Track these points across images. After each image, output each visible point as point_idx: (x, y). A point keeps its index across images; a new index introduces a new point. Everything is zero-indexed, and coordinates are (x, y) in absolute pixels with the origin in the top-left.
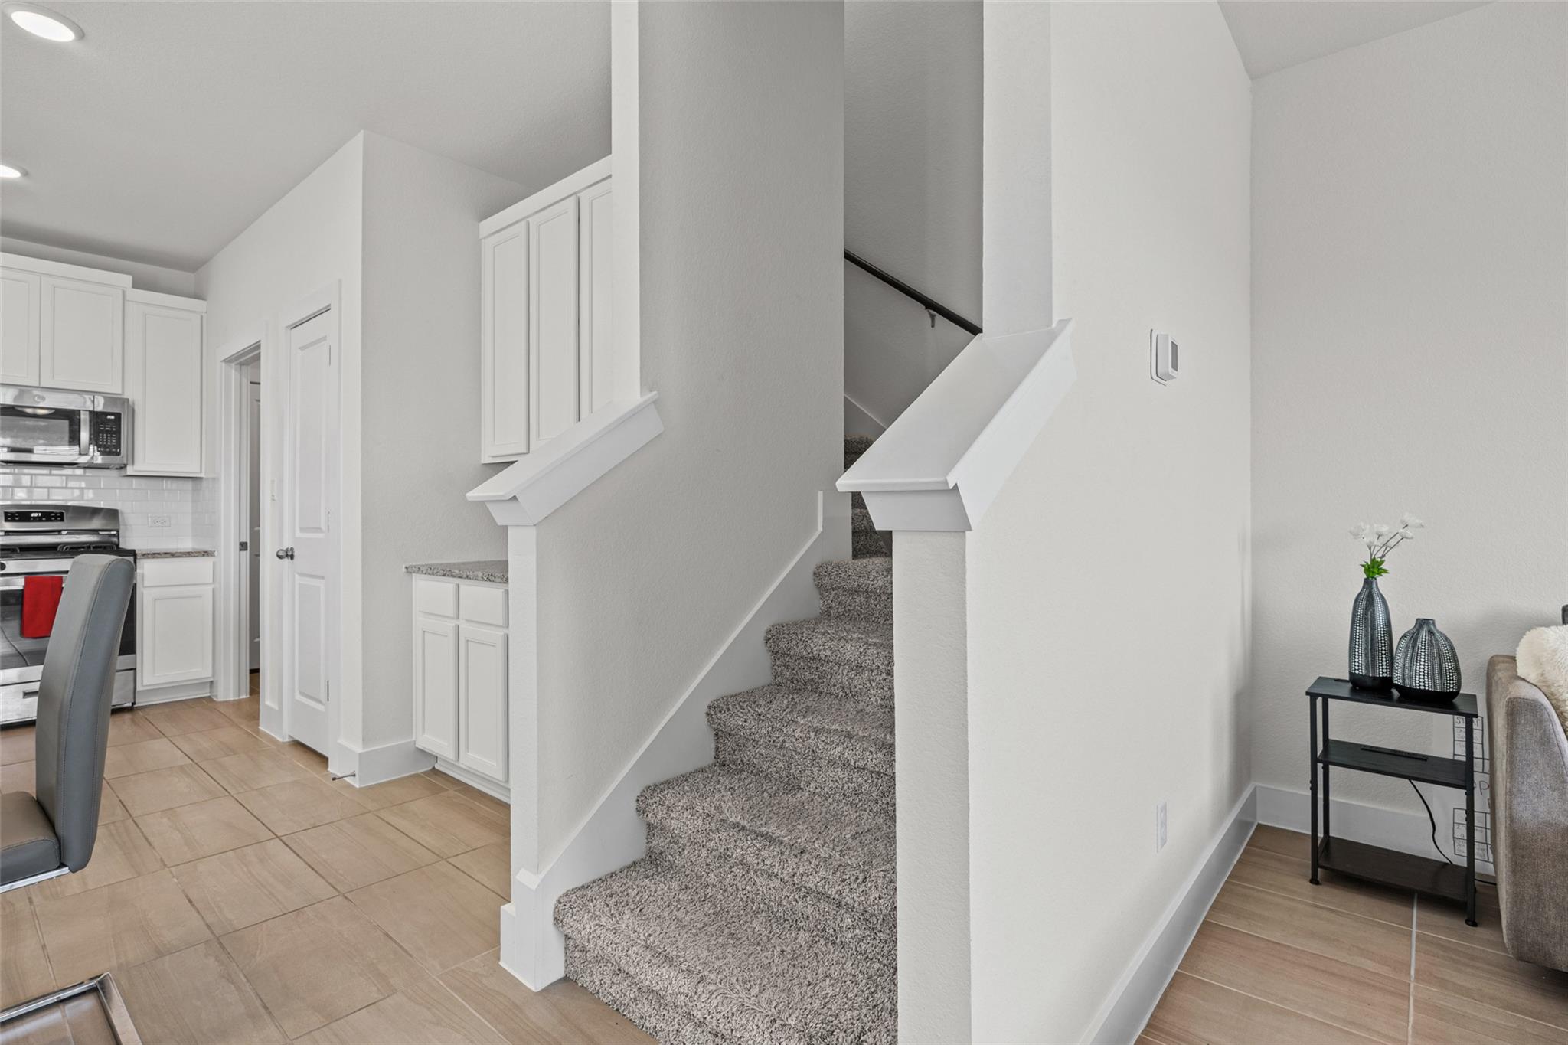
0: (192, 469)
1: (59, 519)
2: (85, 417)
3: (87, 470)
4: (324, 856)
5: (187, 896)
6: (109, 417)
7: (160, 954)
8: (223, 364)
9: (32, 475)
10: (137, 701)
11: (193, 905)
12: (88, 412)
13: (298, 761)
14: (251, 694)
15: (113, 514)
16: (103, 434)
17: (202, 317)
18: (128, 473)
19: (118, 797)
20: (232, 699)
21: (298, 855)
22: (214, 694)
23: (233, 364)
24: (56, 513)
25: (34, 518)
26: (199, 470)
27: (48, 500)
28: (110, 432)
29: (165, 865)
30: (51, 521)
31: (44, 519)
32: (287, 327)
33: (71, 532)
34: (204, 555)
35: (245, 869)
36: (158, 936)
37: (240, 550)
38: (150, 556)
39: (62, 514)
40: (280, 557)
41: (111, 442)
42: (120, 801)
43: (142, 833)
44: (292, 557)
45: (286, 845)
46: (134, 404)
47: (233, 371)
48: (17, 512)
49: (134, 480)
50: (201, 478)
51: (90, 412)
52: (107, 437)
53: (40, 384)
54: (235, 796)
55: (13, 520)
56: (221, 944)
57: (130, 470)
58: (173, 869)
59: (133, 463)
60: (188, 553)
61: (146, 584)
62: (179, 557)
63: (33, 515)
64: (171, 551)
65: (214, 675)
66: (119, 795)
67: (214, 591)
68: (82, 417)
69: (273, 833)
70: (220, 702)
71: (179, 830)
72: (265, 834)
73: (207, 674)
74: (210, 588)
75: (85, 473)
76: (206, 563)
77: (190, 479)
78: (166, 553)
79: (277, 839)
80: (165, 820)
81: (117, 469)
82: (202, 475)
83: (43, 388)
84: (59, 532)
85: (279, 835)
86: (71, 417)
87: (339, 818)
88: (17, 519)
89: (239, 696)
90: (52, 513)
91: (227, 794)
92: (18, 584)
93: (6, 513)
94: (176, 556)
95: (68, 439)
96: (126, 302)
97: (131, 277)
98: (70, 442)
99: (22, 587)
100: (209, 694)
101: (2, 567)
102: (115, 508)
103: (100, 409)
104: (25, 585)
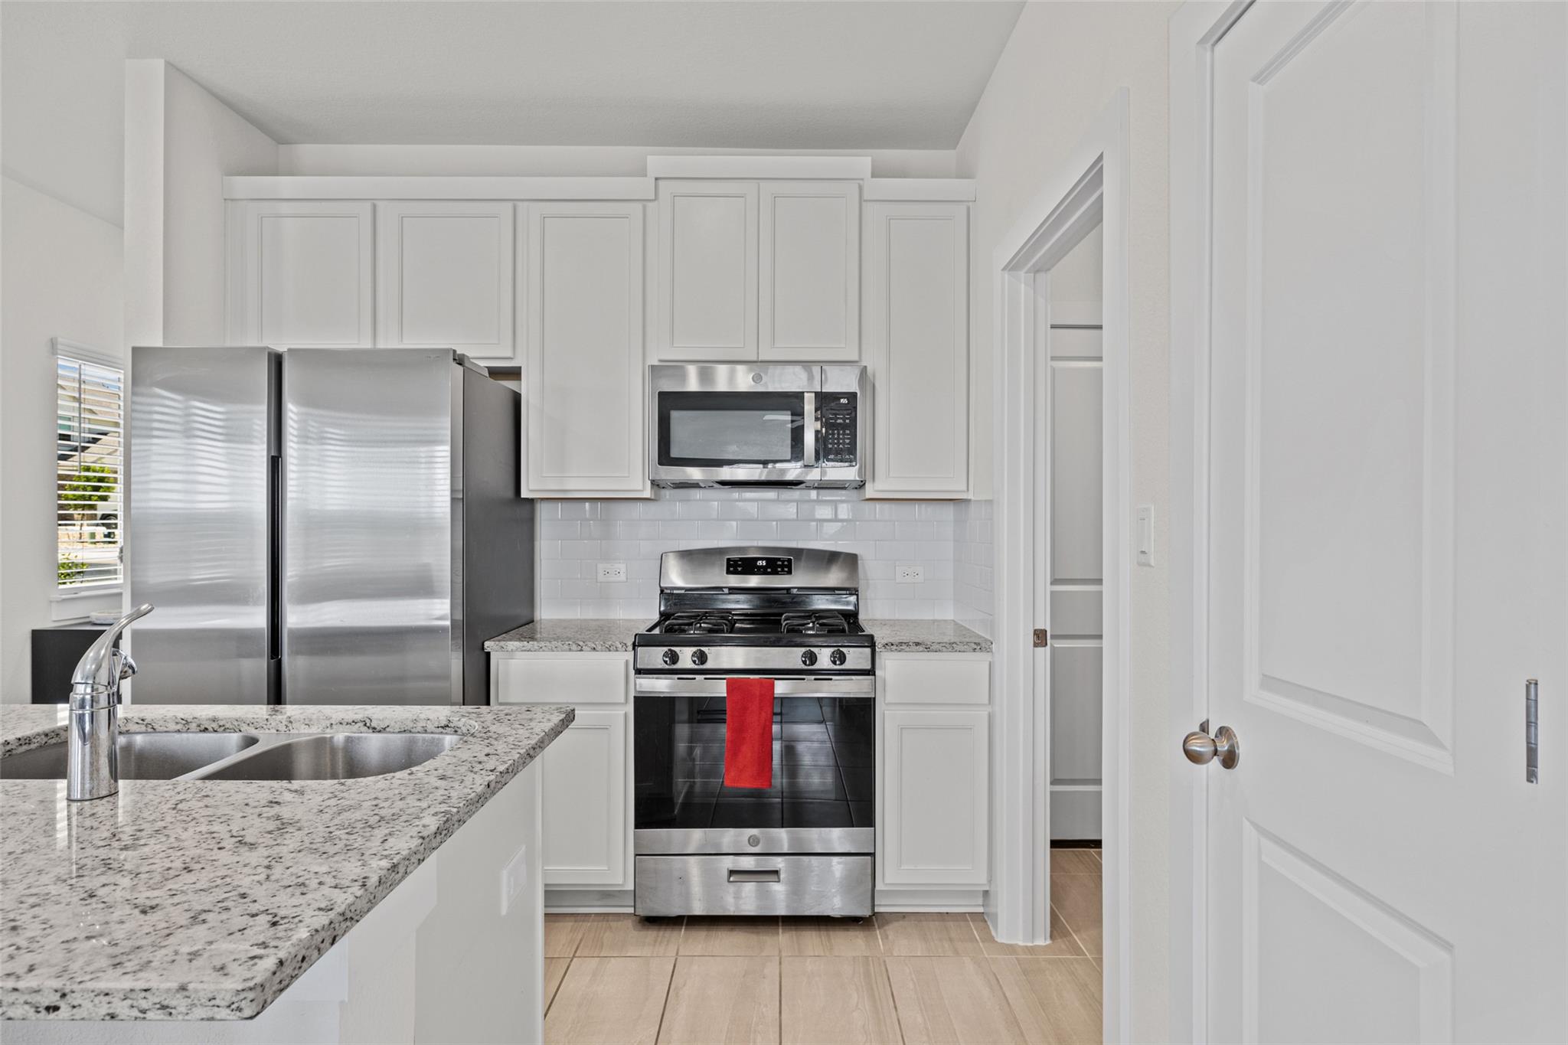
0: (954, 487)
1: (786, 569)
2: (810, 405)
3: (821, 491)
6: (842, 401)
8: (1007, 275)
10: (877, 905)
12: (813, 395)
14: (1052, 937)
15: (851, 561)
16: (833, 430)
17: (969, 210)
18: (867, 497)
20: (1021, 943)
22: (991, 910)
23: (1022, 274)
24: (783, 561)
25: (759, 567)
26: (965, 487)
28: (844, 427)
30: (777, 572)
31: (769, 570)
32: (1203, 41)
34: (973, 648)
37: (1036, 645)
38: (894, 647)
39: (790, 561)
40: (1194, 757)
41: (845, 444)
44: (1230, 760)
46: (874, 376)
47: (1023, 287)
48: (741, 559)
49: (878, 506)
50: (967, 501)
51: (816, 393)
52: (839, 434)
53: (758, 358)
57: (870, 491)
59: (874, 478)
61: (889, 698)
62: (936, 651)
63: (760, 563)
65: (990, 881)
67: (990, 716)
68: (807, 403)
70: (1004, 946)
73: (981, 879)
74: (984, 714)
75: (818, 495)
76: (977, 663)
77: (951, 502)
78: (917, 643)
81: (856, 488)
82: (970, 496)
83: (761, 362)
86: (791, 402)
88: (740, 569)
89: (1033, 937)
90: (779, 559)
92: (719, 688)
93: (729, 560)
94: (933, 651)
95: (789, 442)
96: (864, 204)
97: (870, 158)
98: (792, 447)
99: (725, 695)
100: (981, 910)
101: (702, 658)
102: (854, 552)
103: (830, 388)
104: (728, 693)
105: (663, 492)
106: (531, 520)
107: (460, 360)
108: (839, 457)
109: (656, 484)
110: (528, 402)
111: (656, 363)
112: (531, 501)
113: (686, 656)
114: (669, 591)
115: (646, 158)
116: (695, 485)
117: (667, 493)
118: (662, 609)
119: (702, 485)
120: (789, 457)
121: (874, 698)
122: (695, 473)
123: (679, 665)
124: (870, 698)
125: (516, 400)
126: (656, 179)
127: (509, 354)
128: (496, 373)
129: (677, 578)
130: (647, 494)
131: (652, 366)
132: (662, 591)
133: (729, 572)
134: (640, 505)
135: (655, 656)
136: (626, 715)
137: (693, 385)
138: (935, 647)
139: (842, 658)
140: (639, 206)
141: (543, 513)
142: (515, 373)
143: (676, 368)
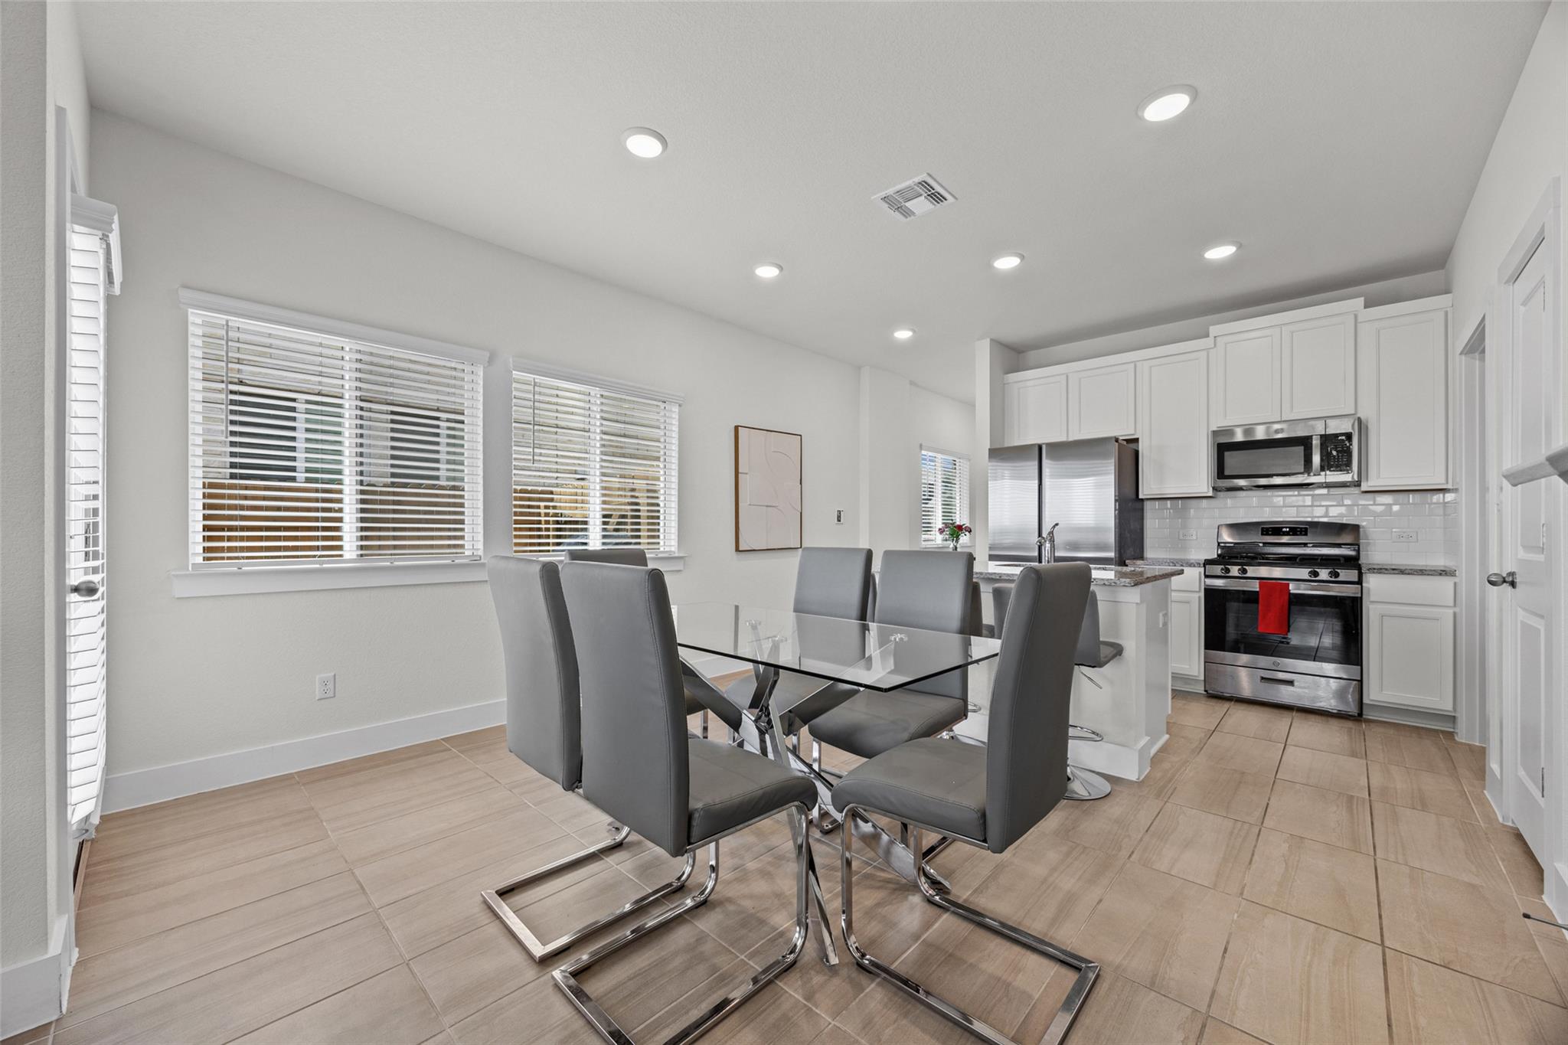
0: (1436, 481)
1: (1304, 533)
2: (1316, 442)
3: (1327, 489)
4: (1423, 1021)
5: (1228, 943)
6: (1340, 438)
7: (1152, 986)
8: (1463, 357)
9: (1283, 496)
10: (1364, 713)
11: (1223, 957)
13: (1503, 860)
15: (1355, 529)
17: (1446, 313)
18: (1364, 490)
19: (1269, 800)
20: (1477, 744)
21: (1387, 989)
22: (1456, 731)
24: (1301, 528)
25: (1284, 532)
26: (1443, 481)
27: (1297, 517)
28: (1341, 452)
29: (1242, 894)
30: (1297, 535)
31: (1292, 533)
32: (1507, 282)
33: (1315, 545)
34: (1441, 574)
35: (1309, 958)
36: (1169, 963)
38: (1375, 571)
39: (1306, 529)
41: (1343, 461)
42: (1268, 804)
43: (1255, 846)
44: (1513, 584)
45: (1385, 964)
46: (1367, 422)
47: (1477, 362)
48: (1270, 528)
49: (1372, 495)
50: (1446, 489)
51: (1320, 435)
52: (1338, 455)
53: (1282, 418)
54: (1378, 860)
55: (1267, 534)
56: (1204, 1026)
57: (1364, 487)
58: (1244, 902)
59: (1367, 480)
60: (1421, 570)
61: (1372, 598)
62: (1409, 574)
63: (1284, 530)
64: (1401, 568)
65: (1455, 710)
66: (1272, 799)
67: (1455, 614)
68: (1314, 442)
69: (1382, 936)
70: (1461, 743)
71: (1286, 864)
72: (1370, 930)
73: (1447, 708)
74: (1451, 611)
75: (1325, 491)
76: (1447, 583)
77: (1439, 492)
78: (1394, 569)
79: (1381, 948)
80: (1286, 846)
81: (1355, 486)
82: (1447, 486)
83: (1285, 421)
84: (1305, 545)
85: (1387, 943)
86: (1305, 442)
87: (1498, 981)
88: (1271, 533)
90: (1298, 527)
91: (1372, 853)
92: (1255, 586)
93: (1263, 528)
94: (1406, 574)
95: (1303, 463)
96: (1358, 325)
97: (1363, 299)
98: (1305, 465)
99: (1258, 590)
100: (1452, 730)
101: (1244, 571)
102: (1357, 523)
103: (1330, 431)
104: (1260, 588)
105: (1219, 493)
106: (1142, 510)
107: (1117, 440)
108: (1339, 469)
109: (1215, 489)
110: (1143, 454)
111: (1215, 429)
112: (1142, 500)
113: (1235, 570)
114: (1222, 545)
115: (1208, 329)
116: (1240, 489)
117: (1221, 494)
118: (1219, 552)
119: (1244, 488)
120: (1302, 471)
121: (1361, 598)
122: (1242, 482)
123: (1230, 574)
124: (1357, 597)
125: (1137, 453)
126: (1215, 337)
127: (1133, 432)
128: (1128, 441)
129: (1227, 538)
130: (1210, 494)
131: (1213, 431)
132: (1219, 544)
133: (1262, 534)
134: (1204, 501)
135: (1217, 569)
136: (1199, 597)
137: (1239, 437)
138: (1407, 572)
139: (1337, 575)
140: (1204, 353)
141: (1148, 505)
142: (1136, 440)
143: (1229, 431)
